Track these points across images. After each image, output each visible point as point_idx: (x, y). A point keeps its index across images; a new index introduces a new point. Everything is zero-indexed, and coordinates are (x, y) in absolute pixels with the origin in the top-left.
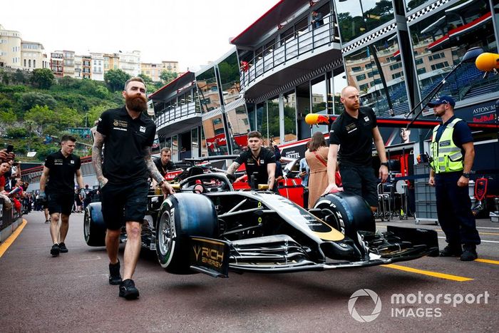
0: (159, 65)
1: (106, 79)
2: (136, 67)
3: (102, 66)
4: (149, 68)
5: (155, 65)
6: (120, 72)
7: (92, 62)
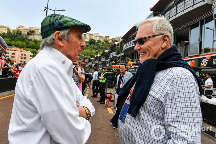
0: (104, 37)
1: (89, 41)
2: (98, 37)
3: (89, 37)
4: (101, 38)
5: (103, 37)
6: (93, 39)
7: (86, 36)
